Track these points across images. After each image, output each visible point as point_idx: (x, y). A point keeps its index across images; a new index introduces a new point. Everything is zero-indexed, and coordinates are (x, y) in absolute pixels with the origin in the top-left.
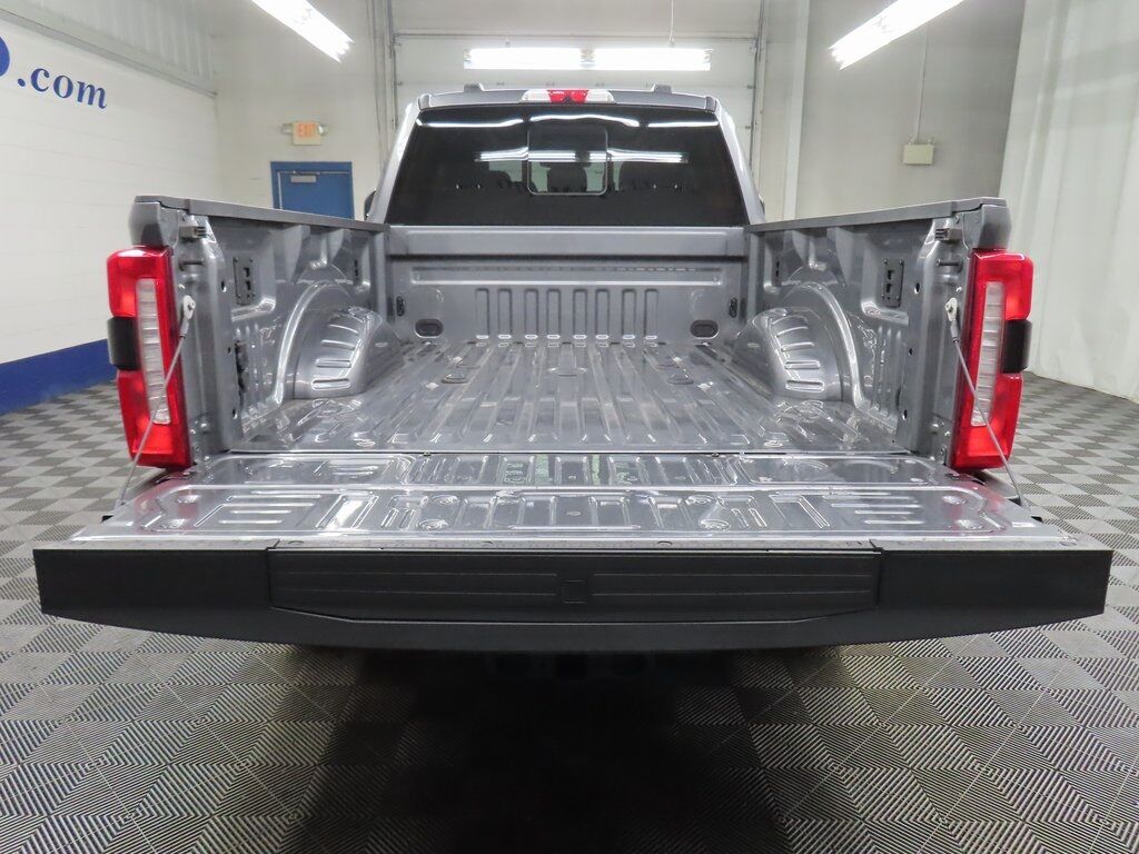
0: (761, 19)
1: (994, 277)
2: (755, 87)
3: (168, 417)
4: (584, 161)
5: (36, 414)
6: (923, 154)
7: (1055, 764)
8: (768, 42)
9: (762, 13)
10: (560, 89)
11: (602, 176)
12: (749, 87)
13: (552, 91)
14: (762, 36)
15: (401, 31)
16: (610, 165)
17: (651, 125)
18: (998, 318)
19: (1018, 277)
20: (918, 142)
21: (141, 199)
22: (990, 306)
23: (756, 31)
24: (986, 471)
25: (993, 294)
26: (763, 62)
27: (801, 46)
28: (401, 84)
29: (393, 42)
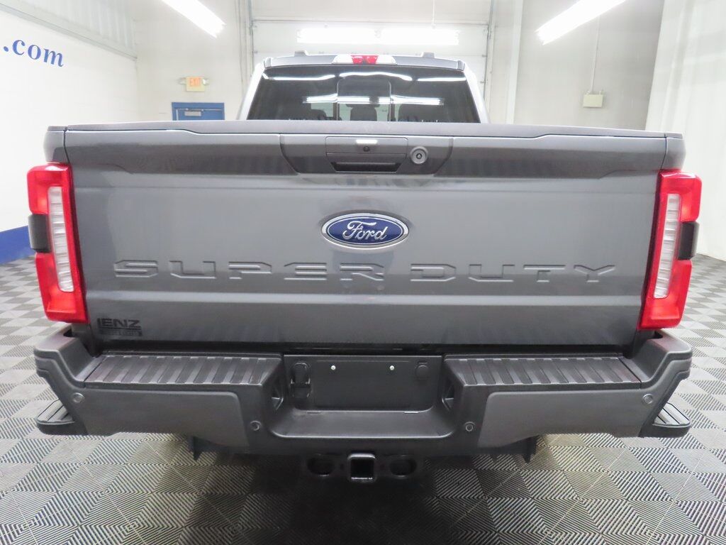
0: (491, 13)
1: (673, 190)
2: (487, 56)
3: (72, 287)
4: (376, 103)
5: (14, 267)
6: (596, 100)
7: (702, 531)
8: (495, 27)
9: (492, 8)
10: (359, 55)
11: (387, 113)
12: (483, 56)
13: (354, 56)
14: (492, 23)
15: (257, 18)
16: (392, 106)
17: (420, 80)
18: (676, 220)
19: (691, 191)
20: (593, 93)
21: (52, 129)
22: (670, 211)
23: (488, 20)
24: (663, 330)
25: (672, 203)
26: (492, 41)
27: (517, 29)
28: (257, 52)
29: (252, 25)
